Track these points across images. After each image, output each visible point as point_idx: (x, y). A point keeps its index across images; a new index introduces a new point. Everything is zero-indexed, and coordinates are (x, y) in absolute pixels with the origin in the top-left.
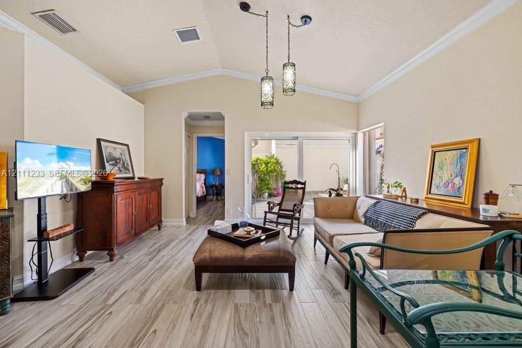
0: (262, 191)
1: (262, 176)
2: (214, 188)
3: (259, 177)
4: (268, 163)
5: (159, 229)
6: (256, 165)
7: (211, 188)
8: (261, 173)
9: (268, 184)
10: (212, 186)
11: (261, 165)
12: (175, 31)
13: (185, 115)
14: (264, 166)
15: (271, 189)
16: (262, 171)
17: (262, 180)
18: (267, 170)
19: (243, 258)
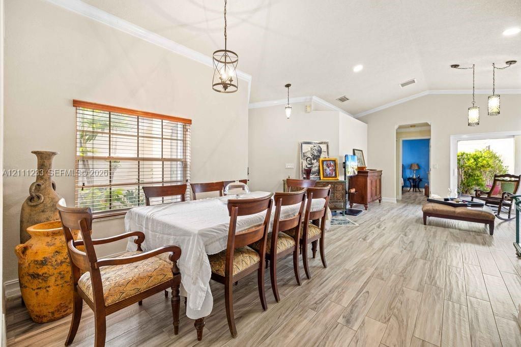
0: (469, 186)
1: (470, 171)
2: (411, 181)
3: (465, 172)
4: (478, 158)
5: (380, 202)
6: (462, 160)
7: (408, 180)
8: (468, 168)
9: (477, 180)
10: (409, 179)
11: (469, 159)
12: (400, 85)
13: (396, 127)
14: (472, 160)
15: (482, 185)
16: (470, 166)
17: (470, 175)
18: (477, 164)
19: (454, 212)
